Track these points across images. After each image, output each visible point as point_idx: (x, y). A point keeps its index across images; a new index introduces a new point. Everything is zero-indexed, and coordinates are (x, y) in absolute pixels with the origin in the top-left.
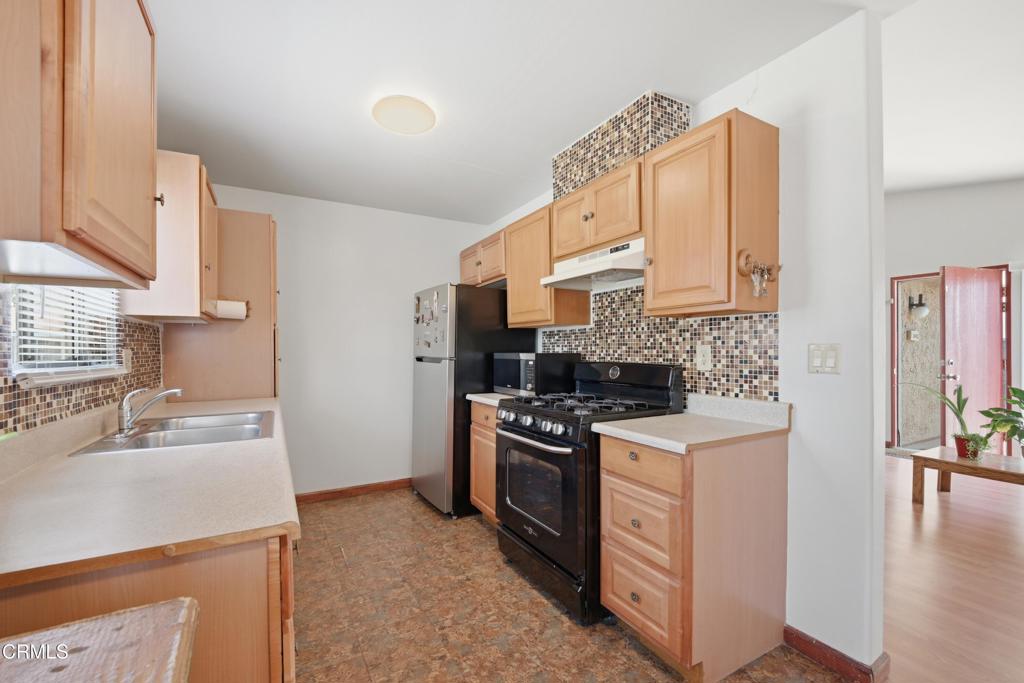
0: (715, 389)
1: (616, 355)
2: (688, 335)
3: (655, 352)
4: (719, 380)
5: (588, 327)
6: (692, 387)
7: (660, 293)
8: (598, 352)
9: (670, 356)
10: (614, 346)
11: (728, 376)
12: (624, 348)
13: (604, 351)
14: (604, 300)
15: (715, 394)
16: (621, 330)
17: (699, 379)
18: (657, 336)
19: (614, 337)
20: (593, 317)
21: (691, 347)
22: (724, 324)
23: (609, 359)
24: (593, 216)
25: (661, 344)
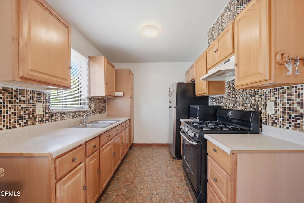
0: (276, 124)
1: (234, 107)
2: (263, 97)
3: (249, 105)
4: (278, 119)
5: (225, 95)
6: (265, 122)
7: (240, 78)
8: (228, 105)
9: (256, 107)
10: (234, 103)
11: (283, 117)
12: (237, 103)
13: (230, 104)
14: (230, 84)
15: (276, 126)
16: (236, 96)
17: (269, 118)
18: (250, 98)
19: (234, 99)
20: (226, 91)
21: (265, 103)
22: (281, 91)
23: (232, 108)
24: (217, 50)
25: (252, 101)
